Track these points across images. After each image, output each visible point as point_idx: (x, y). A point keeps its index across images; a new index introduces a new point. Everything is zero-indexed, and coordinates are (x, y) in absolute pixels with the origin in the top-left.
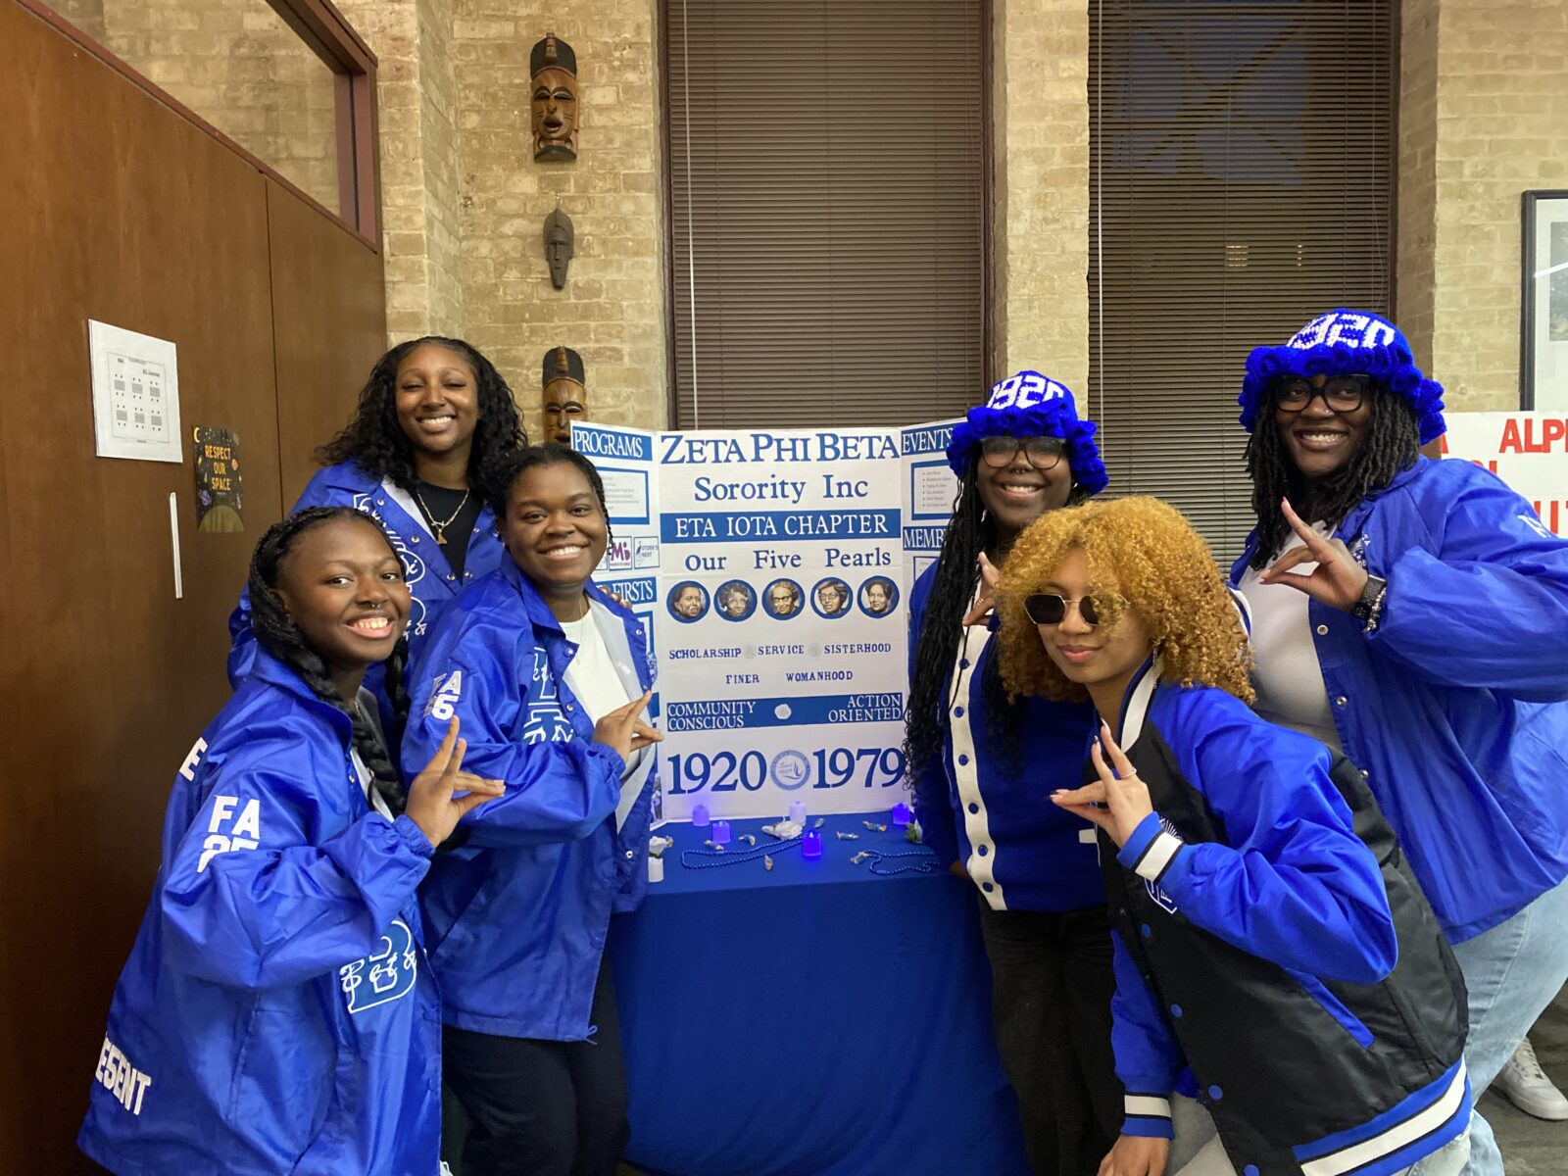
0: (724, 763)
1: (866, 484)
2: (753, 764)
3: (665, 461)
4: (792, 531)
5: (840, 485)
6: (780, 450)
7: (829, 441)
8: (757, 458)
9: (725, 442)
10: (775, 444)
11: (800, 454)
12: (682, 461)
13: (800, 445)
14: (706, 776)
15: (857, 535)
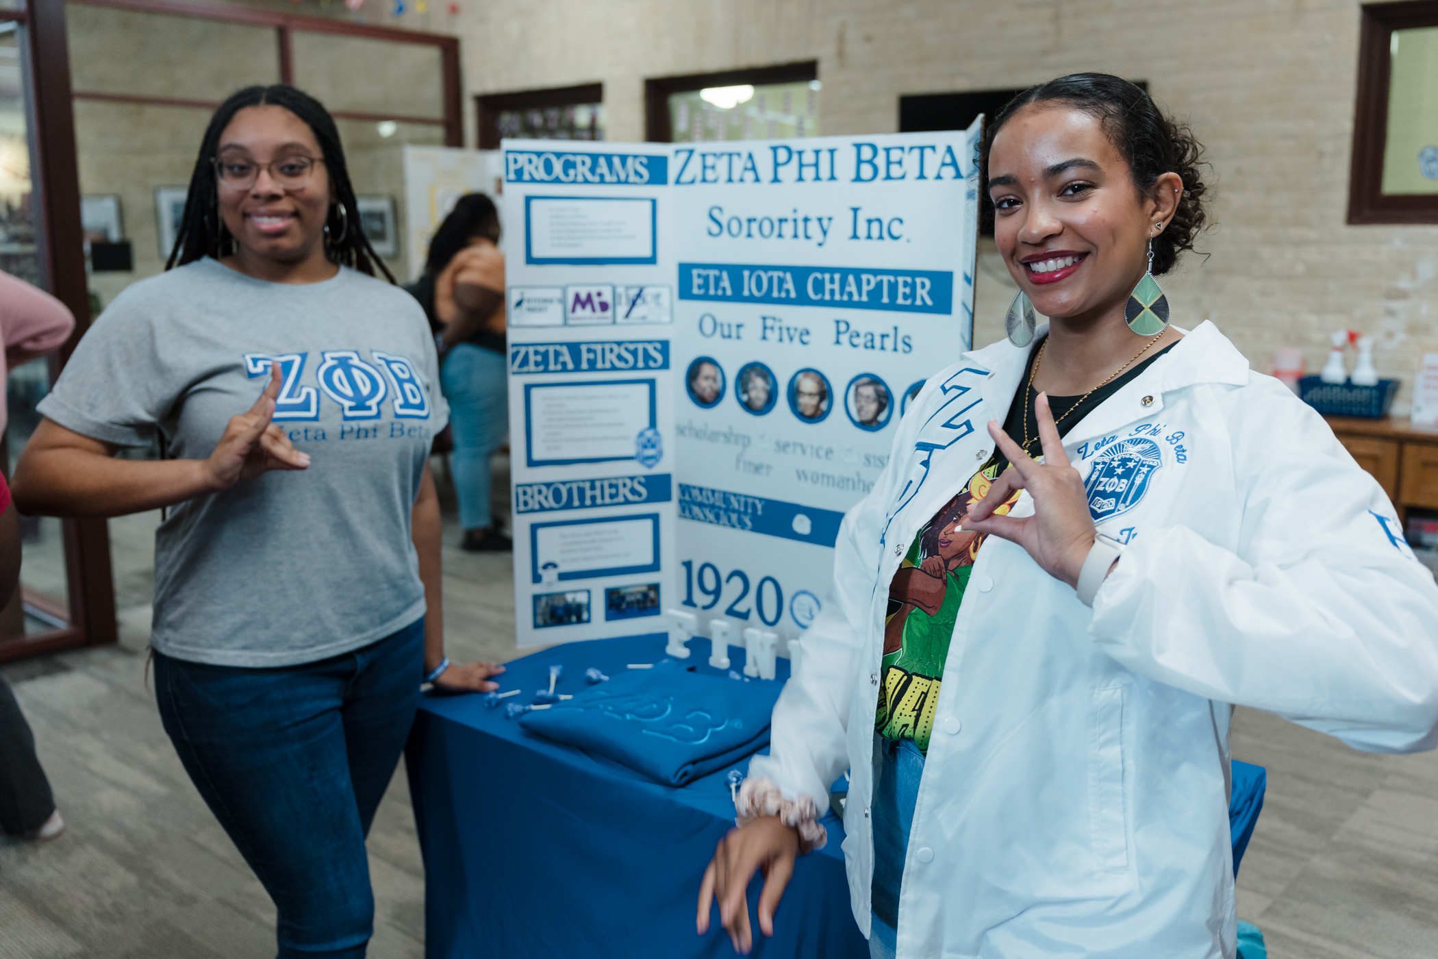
0: (737, 583)
1: (901, 221)
2: (769, 591)
3: (678, 182)
4: (816, 293)
5: (870, 221)
6: (801, 166)
7: (867, 153)
8: (776, 180)
9: (739, 155)
10: (795, 157)
11: (825, 171)
12: (693, 182)
13: (825, 158)
14: (717, 592)
15: (893, 306)
